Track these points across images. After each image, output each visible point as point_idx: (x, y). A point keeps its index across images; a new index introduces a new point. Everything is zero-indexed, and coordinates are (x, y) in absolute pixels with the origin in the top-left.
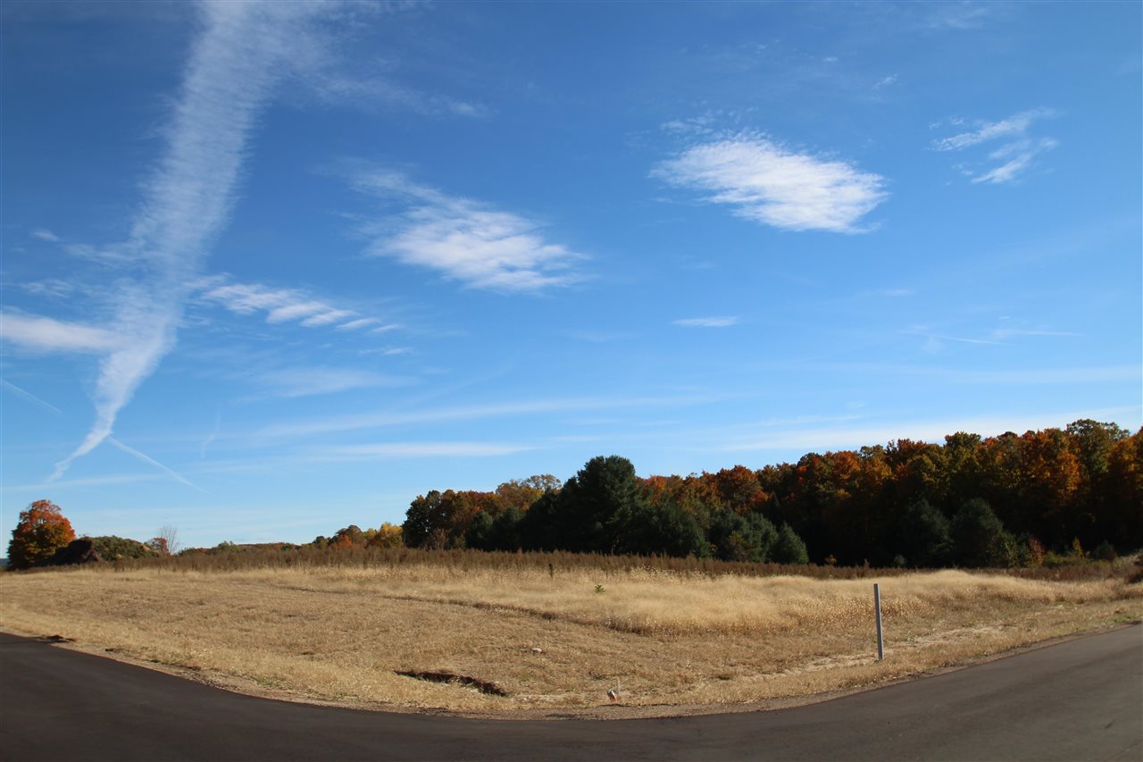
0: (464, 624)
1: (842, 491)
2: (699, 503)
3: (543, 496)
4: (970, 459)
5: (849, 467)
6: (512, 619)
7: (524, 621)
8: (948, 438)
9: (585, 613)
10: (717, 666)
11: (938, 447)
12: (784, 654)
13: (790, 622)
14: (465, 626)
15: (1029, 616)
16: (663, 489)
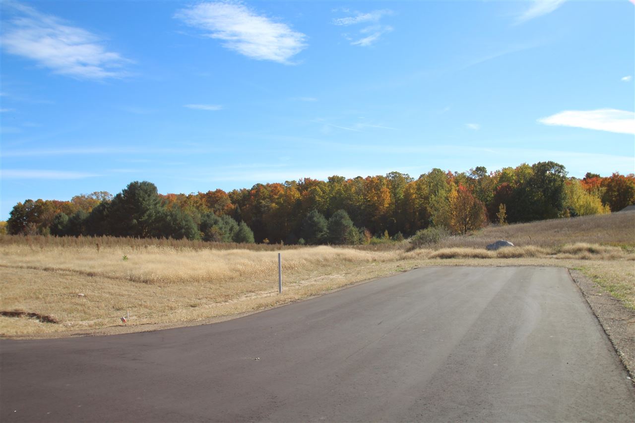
0: (35, 281)
1: (274, 205)
2: (194, 209)
3: (100, 204)
4: (339, 189)
5: (279, 191)
6: (67, 277)
7: (75, 278)
8: (329, 178)
9: (114, 272)
10: (191, 300)
11: (324, 182)
12: (229, 292)
13: (235, 274)
14: (35, 282)
15: (358, 269)
16: (175, 201)
